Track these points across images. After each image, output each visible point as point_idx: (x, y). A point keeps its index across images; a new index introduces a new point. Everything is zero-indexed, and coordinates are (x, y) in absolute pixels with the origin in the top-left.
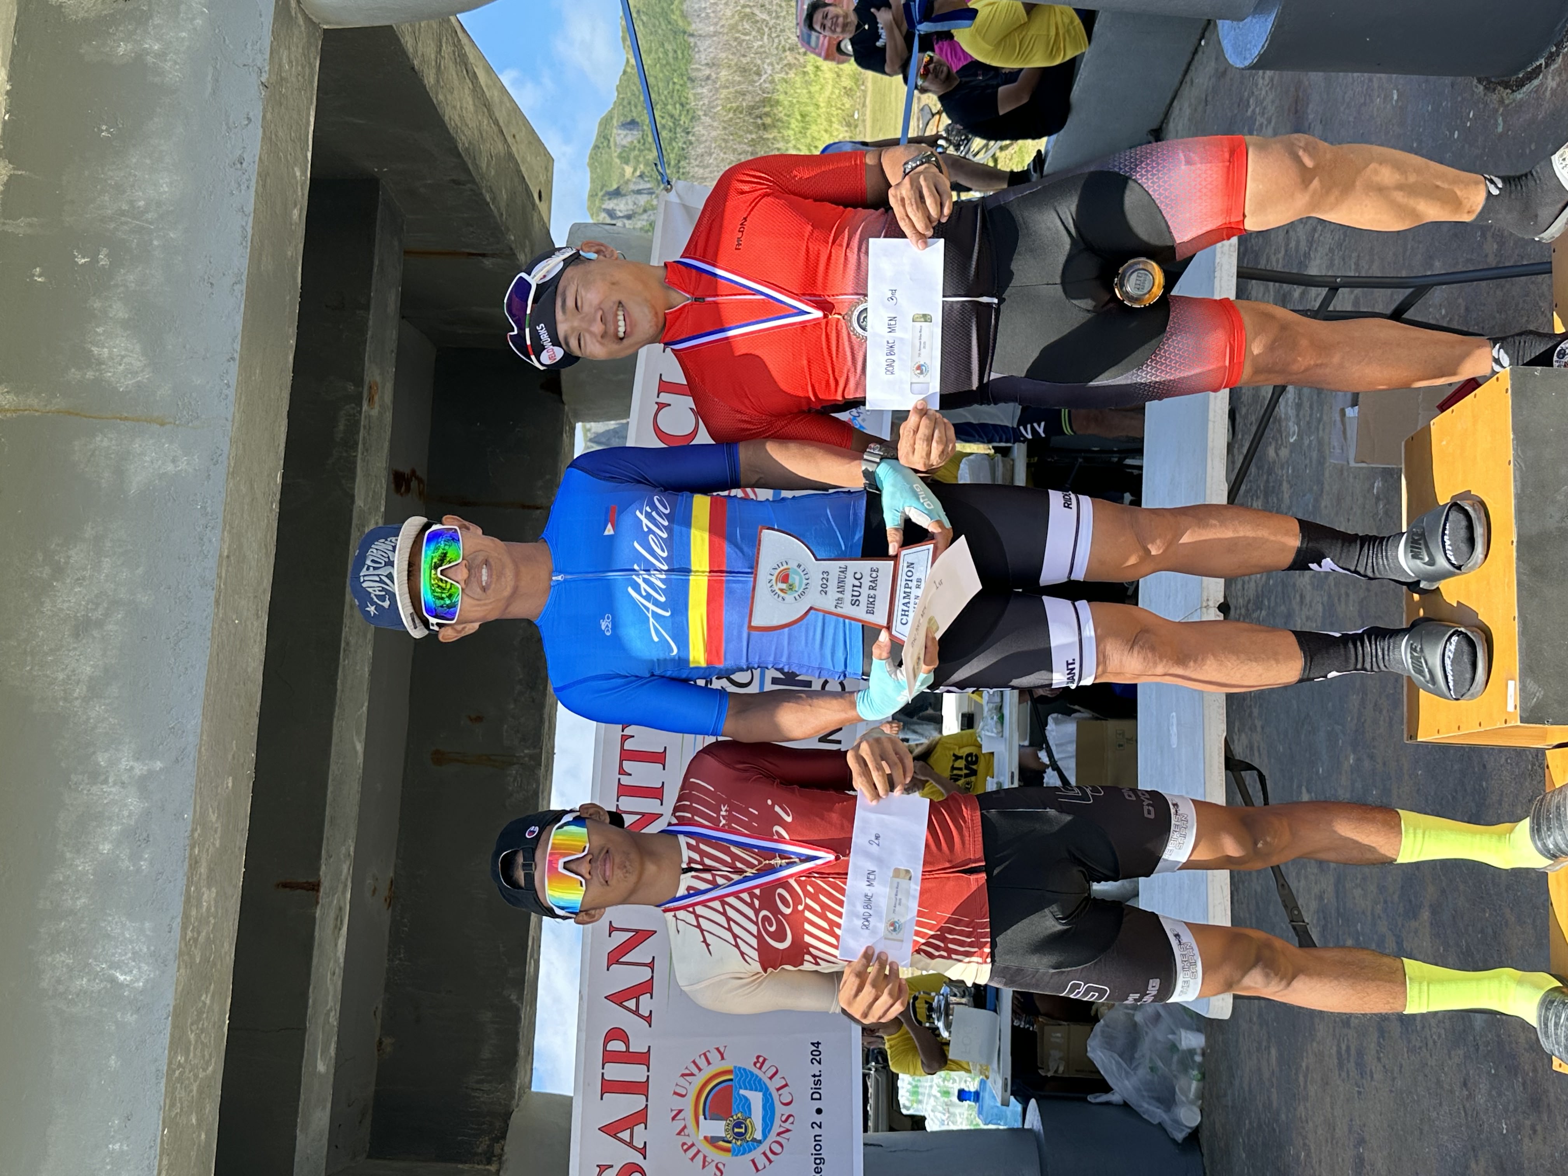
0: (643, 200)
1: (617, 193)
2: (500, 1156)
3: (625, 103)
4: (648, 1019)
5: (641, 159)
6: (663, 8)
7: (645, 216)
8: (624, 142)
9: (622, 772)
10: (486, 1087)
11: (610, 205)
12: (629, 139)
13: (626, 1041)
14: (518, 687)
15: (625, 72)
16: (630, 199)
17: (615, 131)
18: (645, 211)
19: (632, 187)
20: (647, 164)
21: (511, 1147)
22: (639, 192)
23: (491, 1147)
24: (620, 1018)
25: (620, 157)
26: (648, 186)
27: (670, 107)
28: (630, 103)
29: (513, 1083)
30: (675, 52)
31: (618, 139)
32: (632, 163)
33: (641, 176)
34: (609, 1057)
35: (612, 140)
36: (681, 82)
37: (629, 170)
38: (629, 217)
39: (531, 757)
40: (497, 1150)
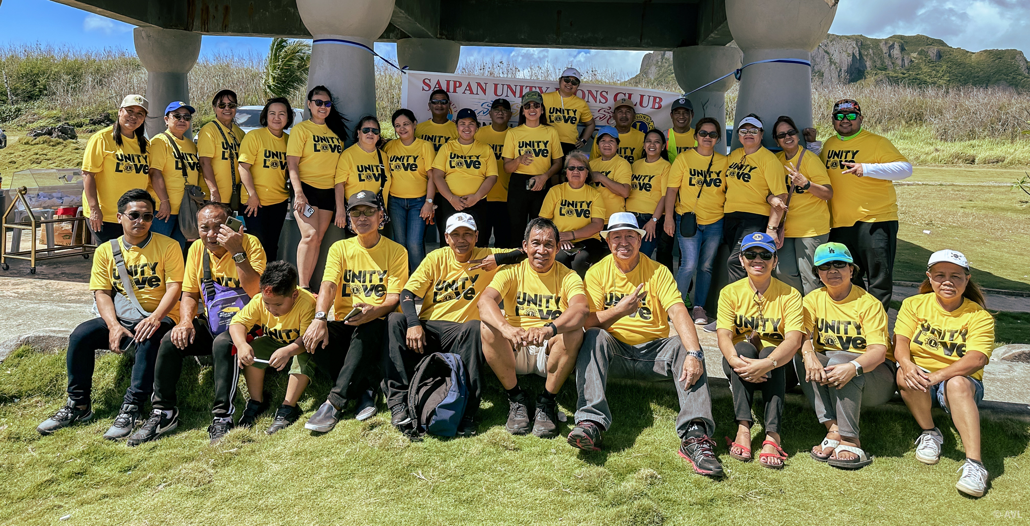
0: (899, 62)
1: (902, 49)
2: (442, 38)
3: (952, 53)
4: (464, 93)
5: (920, 61)
6: (1002, 70)
7: (890, 63)
8: (929, 52)
9: (526, 87)
10: (461, 32)
11: (897, 46)
12: (931, 55)
13: (459, 87)
14: (581, 36)
15: (968, 52)
16: (899, 56)
17: (936, 48)
18: (893, 63)
19: (906, 57)
20: (918, 64)
21: (444, 41)
22: (903, 60)
23: (444, 35)
24: (464, 85)
25: (922, 50)
26: (906, 65)
27: (948, 74)
28: (950, 55)
29: (462, 40)
30: (978, 77)
31: (932, 49)
32: (918, 56)
33: (911, 61)
34: (455, 82)
35: (931, 46)
36: (961, 80)
37: (915, 55)
38: (890, 55)
39: (559, 42)
40: (444, 37)
